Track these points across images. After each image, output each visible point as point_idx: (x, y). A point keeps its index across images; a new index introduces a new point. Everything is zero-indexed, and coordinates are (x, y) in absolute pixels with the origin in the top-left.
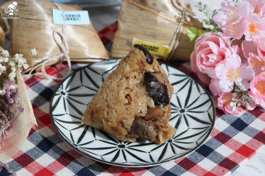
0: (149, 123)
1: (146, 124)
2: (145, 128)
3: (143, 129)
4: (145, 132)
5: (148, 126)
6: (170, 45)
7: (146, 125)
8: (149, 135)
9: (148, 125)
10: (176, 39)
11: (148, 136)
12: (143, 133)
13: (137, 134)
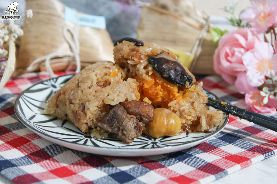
0: (131, 118)
1: (126, 117)
2: (123, 123)
3: (121, 123)
4: (121, 127)
5: (128, 121)
6: (191, 52)
7: (127, 119)
8: (125, 132)
9: (129, 119)
10: (199, 45)
11: (123, 134)
12: (119, 128)
13: (110, 127)
